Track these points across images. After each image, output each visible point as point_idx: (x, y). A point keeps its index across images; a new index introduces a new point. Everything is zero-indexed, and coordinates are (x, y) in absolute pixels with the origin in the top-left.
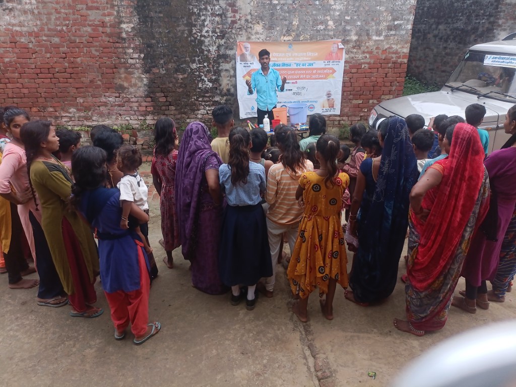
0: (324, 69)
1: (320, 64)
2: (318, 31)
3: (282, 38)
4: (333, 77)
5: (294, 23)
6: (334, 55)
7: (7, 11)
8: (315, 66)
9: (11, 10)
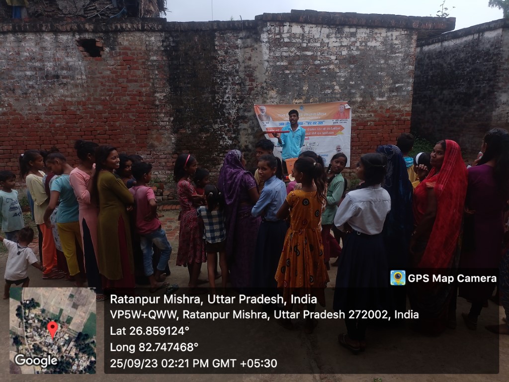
0: (333, 126)
1: (330, 122)
2: (326, 95)
3: (294, 101)
4: (342, 134)
5: (304, 88)
6: (342, 114)
7: (62, 85)
8: (324, 124)
9: (65, 84)
